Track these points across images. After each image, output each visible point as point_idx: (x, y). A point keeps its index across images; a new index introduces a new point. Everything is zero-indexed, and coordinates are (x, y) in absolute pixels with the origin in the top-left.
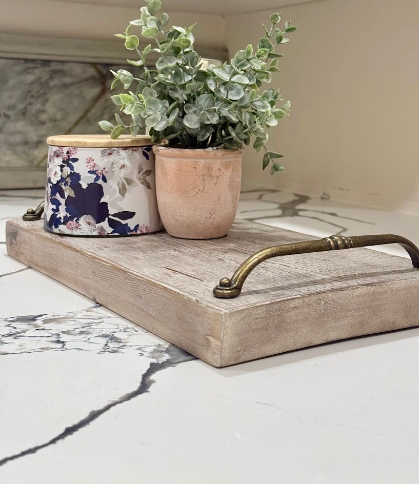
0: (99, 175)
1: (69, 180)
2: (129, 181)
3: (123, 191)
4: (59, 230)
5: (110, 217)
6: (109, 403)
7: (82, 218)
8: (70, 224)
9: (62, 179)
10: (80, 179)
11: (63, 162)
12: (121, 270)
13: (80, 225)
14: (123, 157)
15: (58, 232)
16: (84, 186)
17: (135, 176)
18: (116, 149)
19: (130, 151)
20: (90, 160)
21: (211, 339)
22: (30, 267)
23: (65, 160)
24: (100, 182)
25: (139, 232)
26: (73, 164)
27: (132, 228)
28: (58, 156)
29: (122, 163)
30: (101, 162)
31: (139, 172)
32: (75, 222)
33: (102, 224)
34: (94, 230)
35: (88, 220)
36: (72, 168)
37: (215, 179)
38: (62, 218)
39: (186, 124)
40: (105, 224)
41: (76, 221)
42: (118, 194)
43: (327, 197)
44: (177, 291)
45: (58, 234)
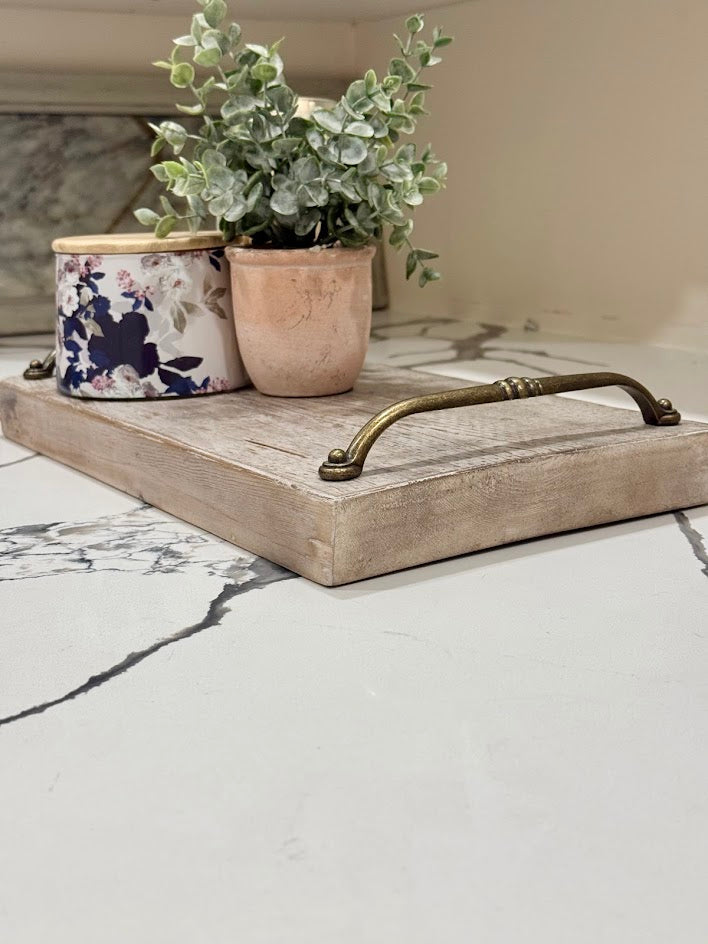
0: (140, 299)
1: (91, 309)
2: (190, 308)
3: (180, 323)
4: (82, 392)
5: (162, 366)
6: (158, 642)
7: (116, 370)
8: (99, 381)
9: (81, 308)
10: (108, 307)
11: (81, 279)
12: (178, 447)
13: (114, 381)
14: (177, 269)
15: (80, 395)
16: (117, 318)
17: (199, 299)
18: (164, 254)
19: (188, 258)
20: (123, 275)
21: (317, 543)
22: (39, 454)
23: (84, 276)
24: (142, 310)
25: (210, 390)
26: (96, 282)
27: (199, 383)
28: (71, 270)
29: (175, 277)
30: (142, 278)
31: (205, 292)
32: (105, 378)
33: (149, 378)
34: (136, 389)
35: (126, 373)
36: (94, 288)
37: (328, 299)
38: (85, 371)
39: (276, 207)
40: (154, 379)
41: (107, 375)
42: (172, 330)
43: (533, 327)
44: (263, 473)
45: (79, 398)
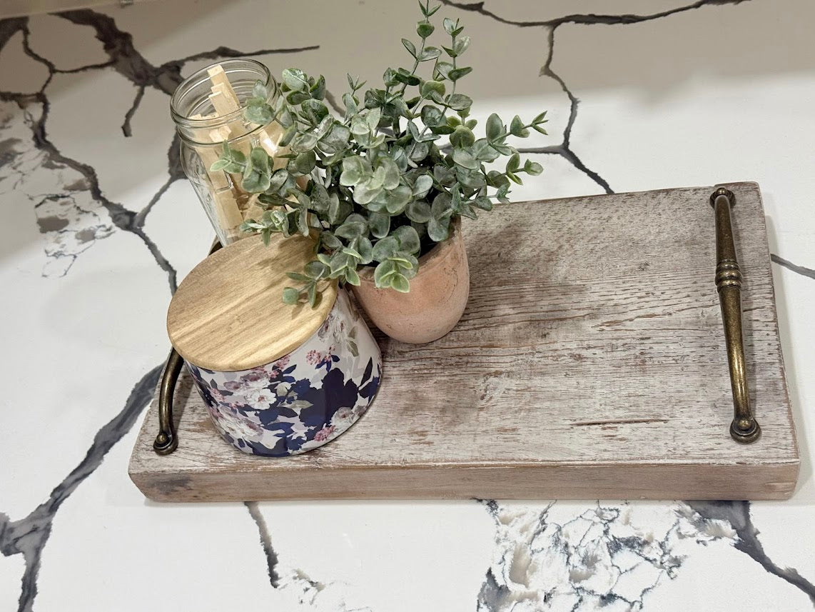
0: (329, 360)
1: (294, 394)
2: (353, 333)
3: (355, 350)
4: (304, 449)
5: (360, 389)
7: (333, 418)
8: (320, 434)
9: (280, 399)
10: (309, 384)
11: (272, 380)
13: (335, 426)
14: (337, 317)
15: (303, 451)
16: (319, 385)
17: (352, 321)
18: (329, 317)
19: (338, 305)
20: (311, 355)
21: (776, 484)
23: (275, 377)
24: (334, 366)
26: (290, 375)
27: (377, 375)
28: (255, 379)
29: (339, 323)
30: (324, 345)
32: (326, 429)
33: (357, 403)
34: (352, 418)
35: (341, 414)
36: (291, 379)
38: (304, 435)
40: (361, 401)
41: (327, 426)
42: (353, 359)
45: (303, 454)
